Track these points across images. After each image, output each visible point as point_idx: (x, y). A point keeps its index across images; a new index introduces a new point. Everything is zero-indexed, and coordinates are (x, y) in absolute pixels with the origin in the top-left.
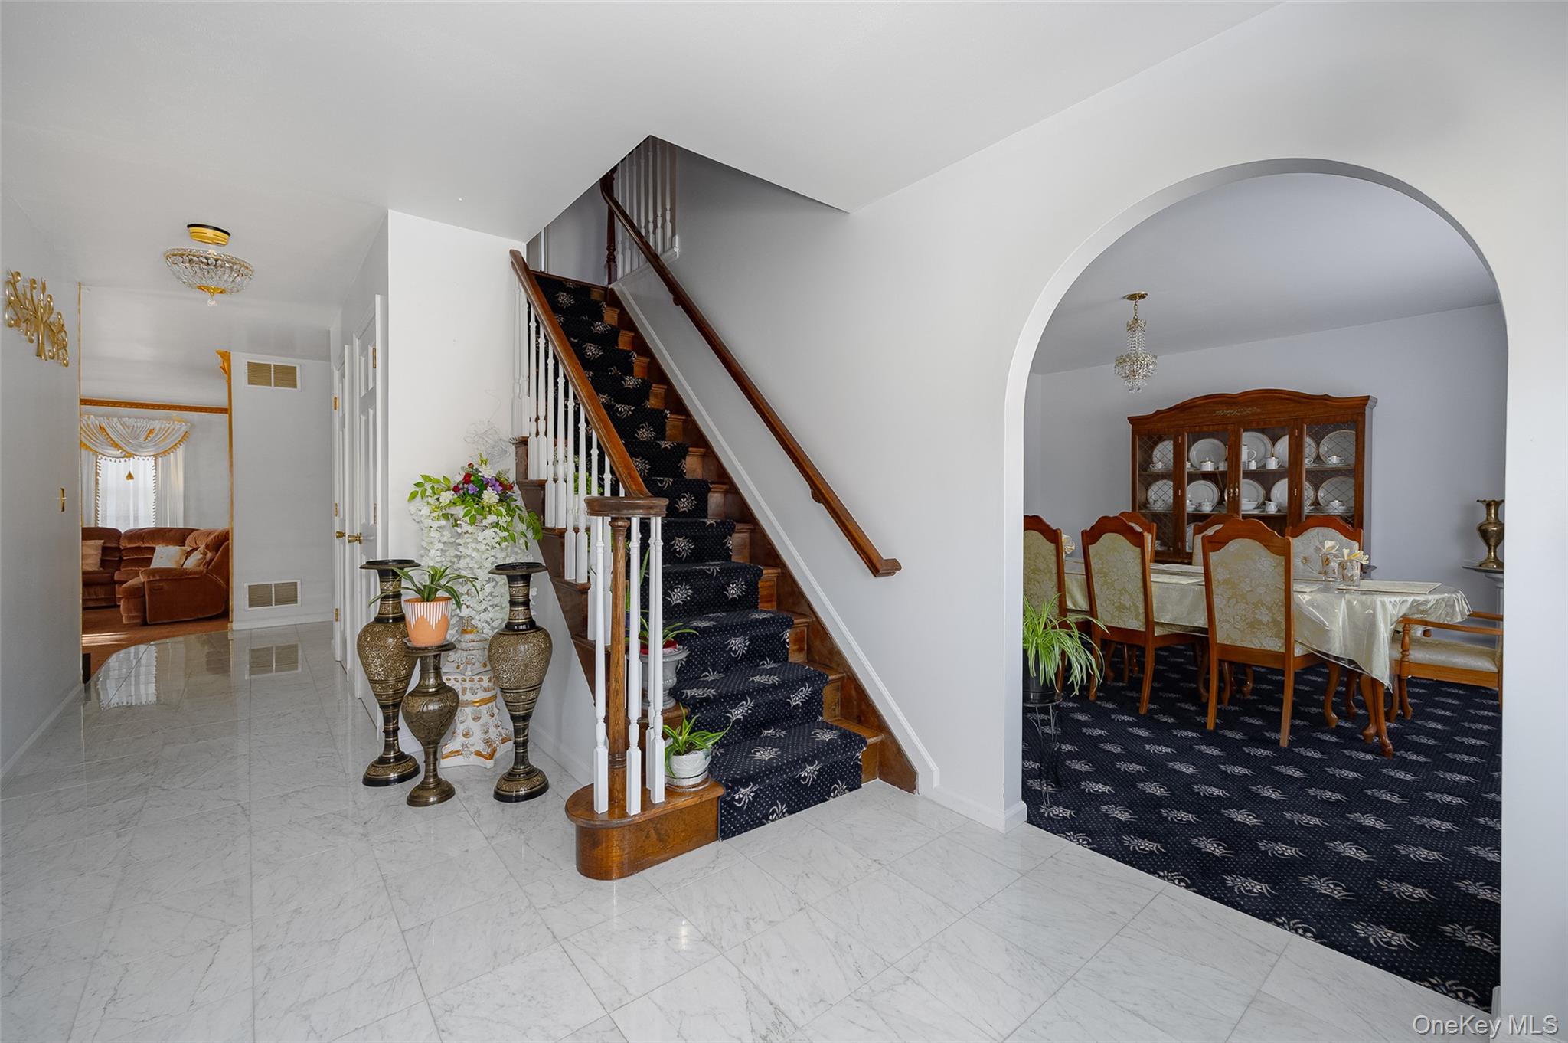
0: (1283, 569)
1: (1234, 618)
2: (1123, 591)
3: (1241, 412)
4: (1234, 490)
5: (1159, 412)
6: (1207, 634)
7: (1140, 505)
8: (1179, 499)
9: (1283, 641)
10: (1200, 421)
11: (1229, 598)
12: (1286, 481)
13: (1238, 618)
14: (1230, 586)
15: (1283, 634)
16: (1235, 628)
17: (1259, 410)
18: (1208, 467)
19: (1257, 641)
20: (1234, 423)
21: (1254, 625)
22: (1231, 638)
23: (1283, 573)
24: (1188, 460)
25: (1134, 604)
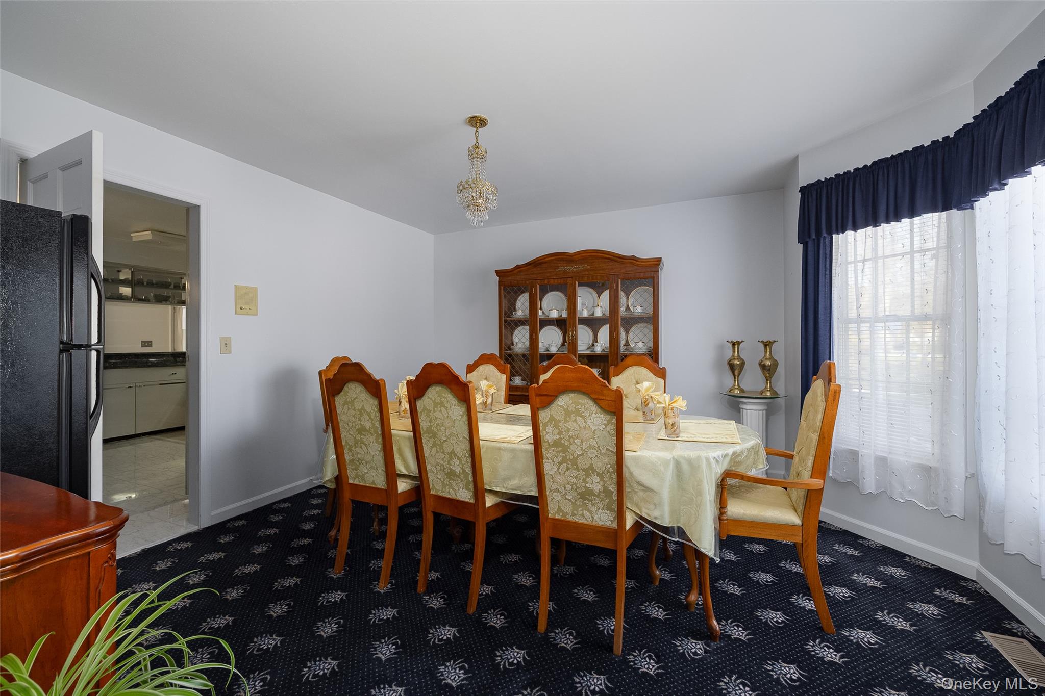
0: (613, 427)
1: (565, 488)
2: (452, 454)
3: (577, 268)
4: (573, 334)
5: (518, 267)
6: (538, 505)
7: (505, 345)
8: (534, 341)
9: (615, 514)
10: (548, 275)
11: (560, 464)
12: (607, 326)
13: (569, 487)
14: (560, 449)
15: (615, 506)
16: (566, 499)
17: (589, 267)
18: (554, 314)
19: (588, 514)
20: (572, 278)
21: (585, 495)
22: (562, 511)
23: (614, 432)
24: (541, 309)
25: (464, 470)
